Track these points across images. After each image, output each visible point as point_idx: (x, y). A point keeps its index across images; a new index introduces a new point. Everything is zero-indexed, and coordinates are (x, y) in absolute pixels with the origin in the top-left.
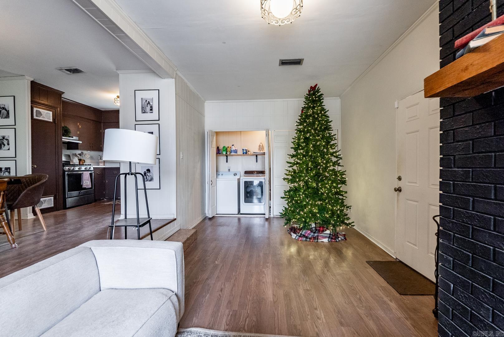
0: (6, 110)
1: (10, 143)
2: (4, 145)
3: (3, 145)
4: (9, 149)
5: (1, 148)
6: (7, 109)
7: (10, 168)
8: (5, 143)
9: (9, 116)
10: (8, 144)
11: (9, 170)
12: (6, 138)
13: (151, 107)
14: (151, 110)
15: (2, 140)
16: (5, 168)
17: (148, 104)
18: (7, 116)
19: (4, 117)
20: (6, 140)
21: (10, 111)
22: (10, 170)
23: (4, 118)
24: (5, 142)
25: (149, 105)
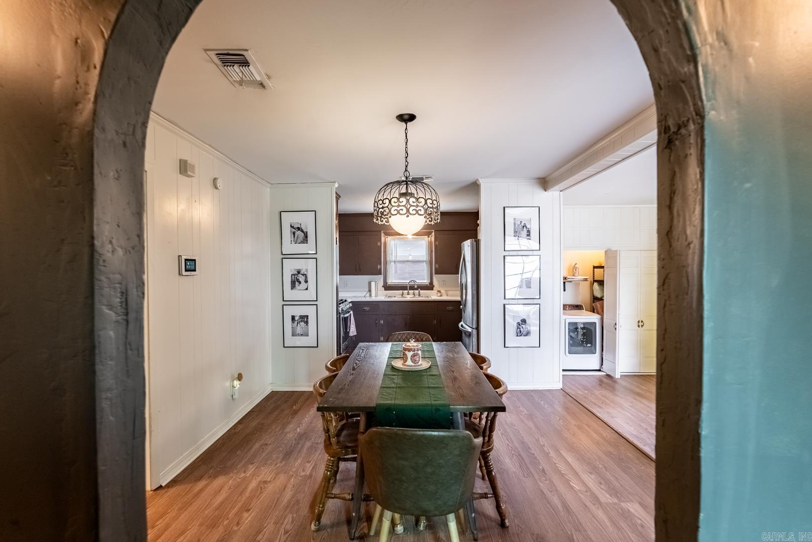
0: (302, 231)
1: (309, 279)
2: (300, 283)
3: (297, 283)
4: (307, 289)
5: (295, 287)
6: (305, 230)
7: (307, 316)
8: (300, 280)
9: (307, 241)
10: (306, 282)
11: (305, 320)
12: (302, 272)
13: (528, 231)
14: (529, 235)
15: (297, 275)
16: (300, 316)
17: (523, 227)
18: (305, 239)
19: (299, 241)
20: (303, 275)
21: (308, 233)
22: (307, 318)
23: (299, 243)
24: (302, 278)
25: (525, 228)
